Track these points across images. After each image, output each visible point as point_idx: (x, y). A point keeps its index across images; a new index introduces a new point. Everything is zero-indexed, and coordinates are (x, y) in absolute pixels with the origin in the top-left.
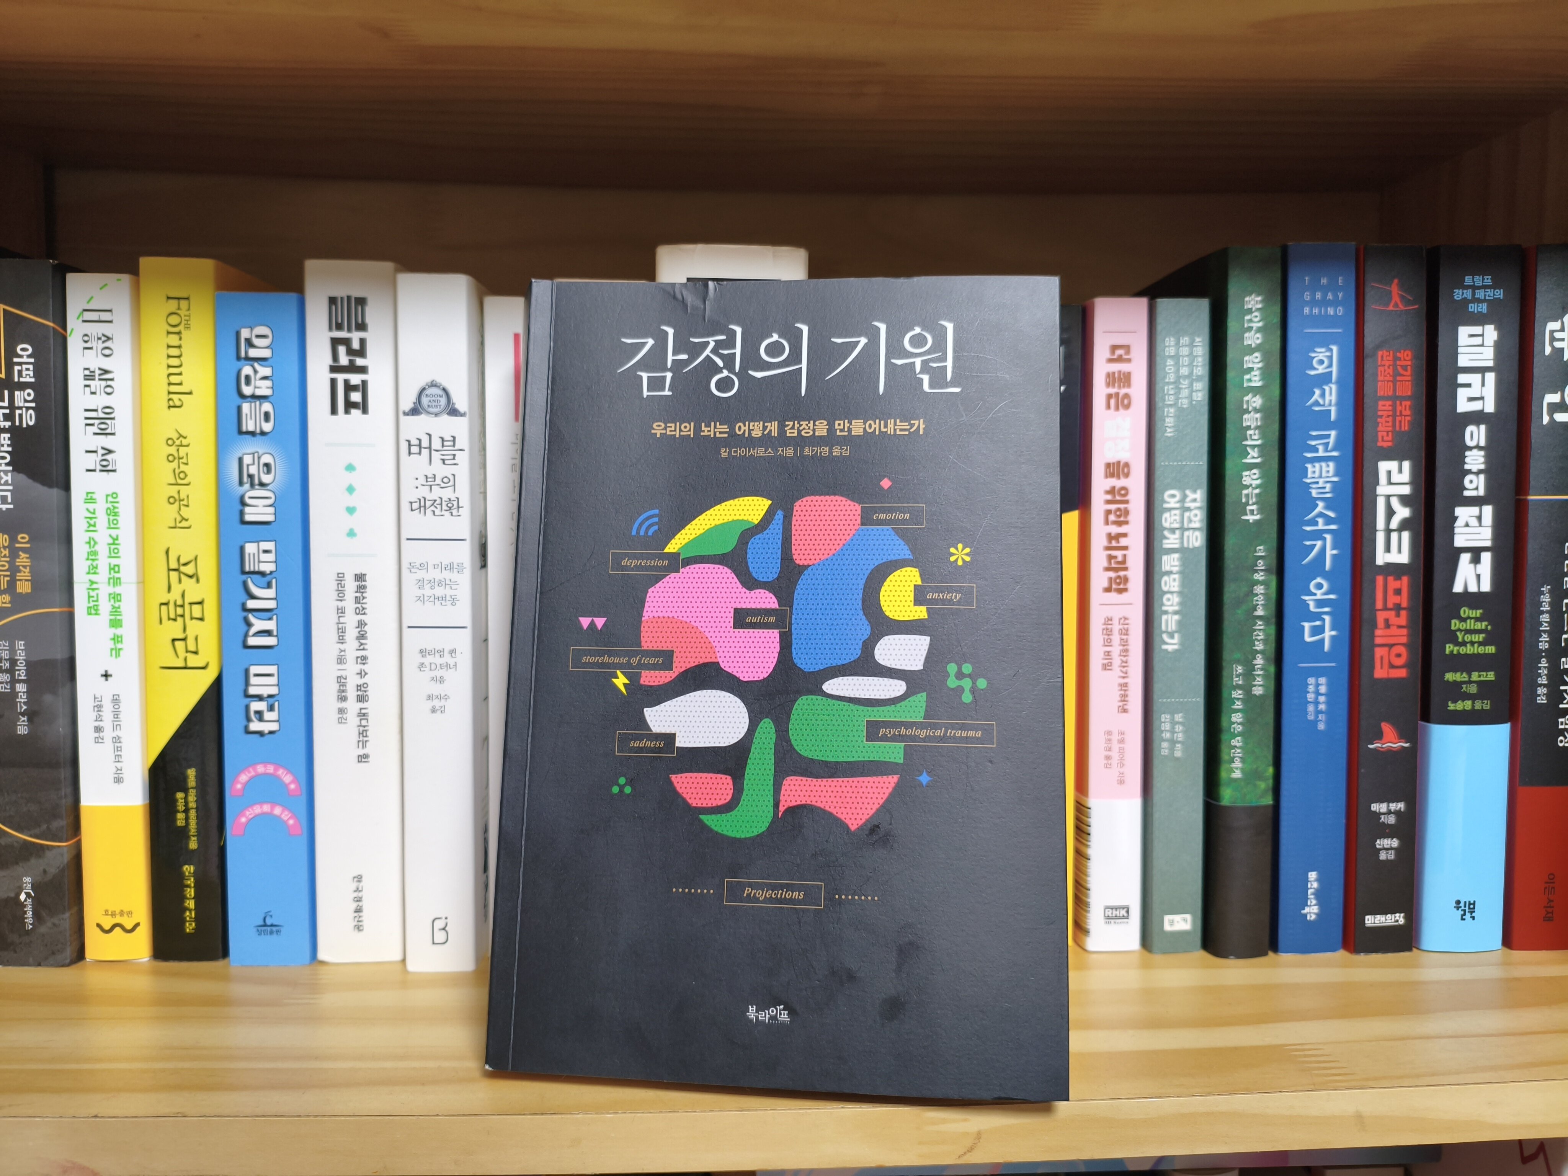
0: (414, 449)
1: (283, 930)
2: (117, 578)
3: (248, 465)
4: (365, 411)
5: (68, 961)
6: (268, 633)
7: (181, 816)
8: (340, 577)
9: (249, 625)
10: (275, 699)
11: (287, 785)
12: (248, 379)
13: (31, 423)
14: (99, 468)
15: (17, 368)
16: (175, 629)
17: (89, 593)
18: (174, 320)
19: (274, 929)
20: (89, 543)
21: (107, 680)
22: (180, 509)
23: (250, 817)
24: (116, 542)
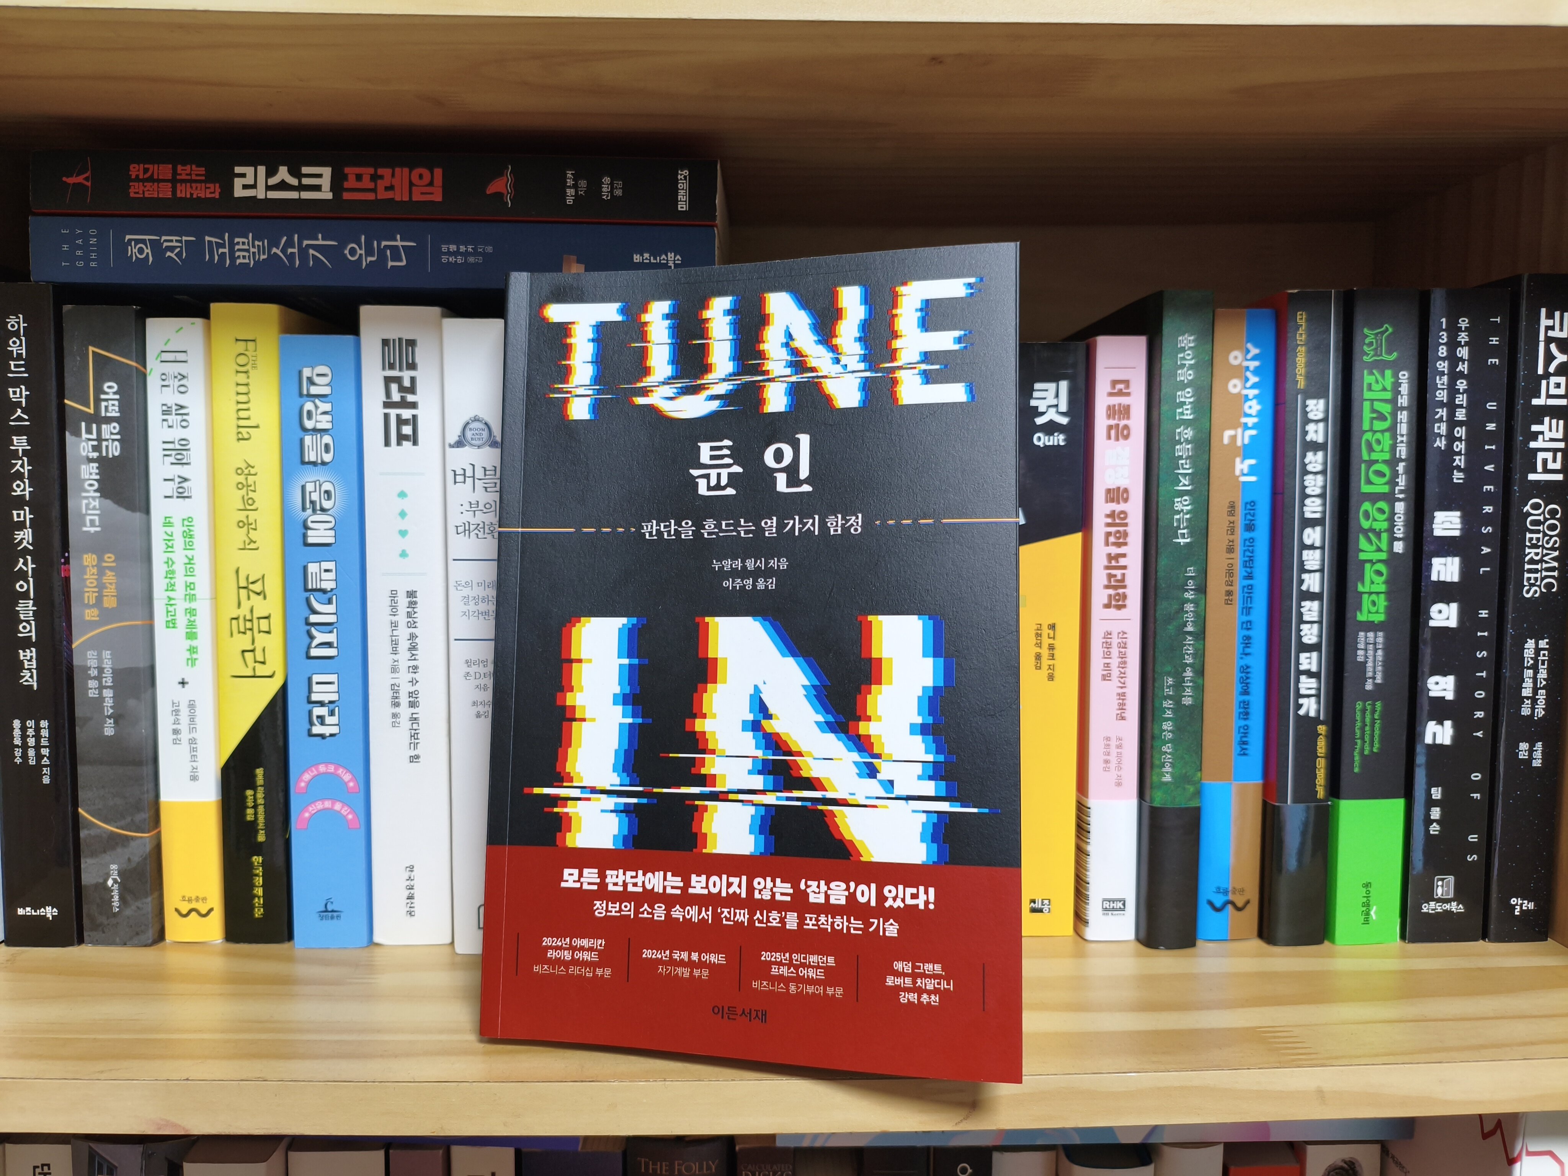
0: (460, 479)
1: (342, 915)
2: (193, 595)
3: (310, 492)
4: (415, 443)
5: (150, 941)
6: (329, 645)
7: (250, 811)
8: (394, 594)
9: (312, 637)
10: (335, 705)
11: (346, 784)
12: (310, 414)
13: (117, 454)
14: (176, 494)
15: (103, 404)
16: (244, 642)
17: (167, 608)
18: (242, 360)
19: (335, 914)
20: (167, 563)
21: (183, 687)
22: (248, 532)
23: (313, 812)
24: (192, 562)
